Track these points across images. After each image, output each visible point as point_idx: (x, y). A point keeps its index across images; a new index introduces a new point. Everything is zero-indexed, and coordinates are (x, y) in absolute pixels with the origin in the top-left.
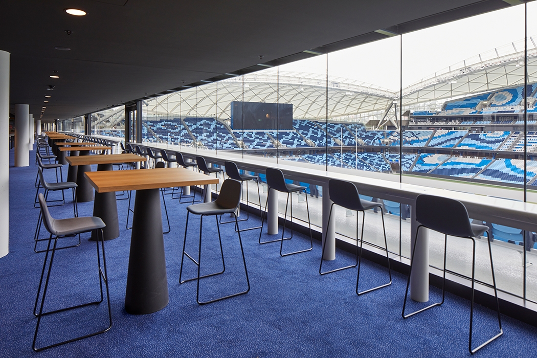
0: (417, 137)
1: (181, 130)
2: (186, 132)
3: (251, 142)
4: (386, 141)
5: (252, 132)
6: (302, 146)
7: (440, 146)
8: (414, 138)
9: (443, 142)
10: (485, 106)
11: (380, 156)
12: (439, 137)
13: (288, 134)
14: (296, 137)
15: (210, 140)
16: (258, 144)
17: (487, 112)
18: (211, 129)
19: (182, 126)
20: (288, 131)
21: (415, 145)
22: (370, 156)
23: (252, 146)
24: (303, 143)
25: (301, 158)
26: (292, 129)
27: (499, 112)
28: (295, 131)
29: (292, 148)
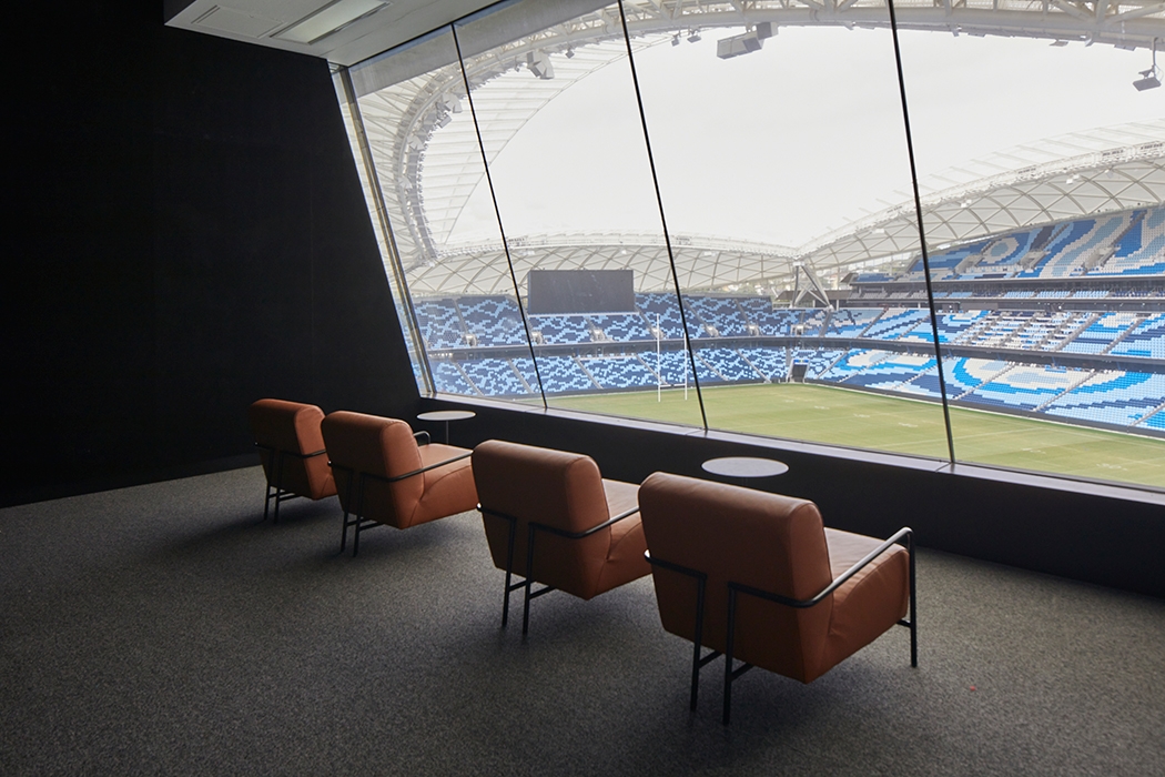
0: (853, 321)
1: (451, 316)
2: (456, 319)
3: (555, 333)
4: (800, 327)
5: (562, 318)
6: (643, 338)
7: (880, 337)
8: (849, 323)
9: (887, 330)
10: (970, 264)
11: (782, 354)
12: (888, 319)
13: (622, 319)
14: (637, 324)
15: (489, 331)
16: (567, 336)
17: (970, 275)
18: (496, 315)
19: (454, 310)
20: (624, 314)
21: (846, 335)
22: (764, 354)
23: (554, 339)
24: (645, 332)
25: (634, 358)
26: (633, 310)
27: (985, 276)
28: (637, 314)
29: (621, 341)
